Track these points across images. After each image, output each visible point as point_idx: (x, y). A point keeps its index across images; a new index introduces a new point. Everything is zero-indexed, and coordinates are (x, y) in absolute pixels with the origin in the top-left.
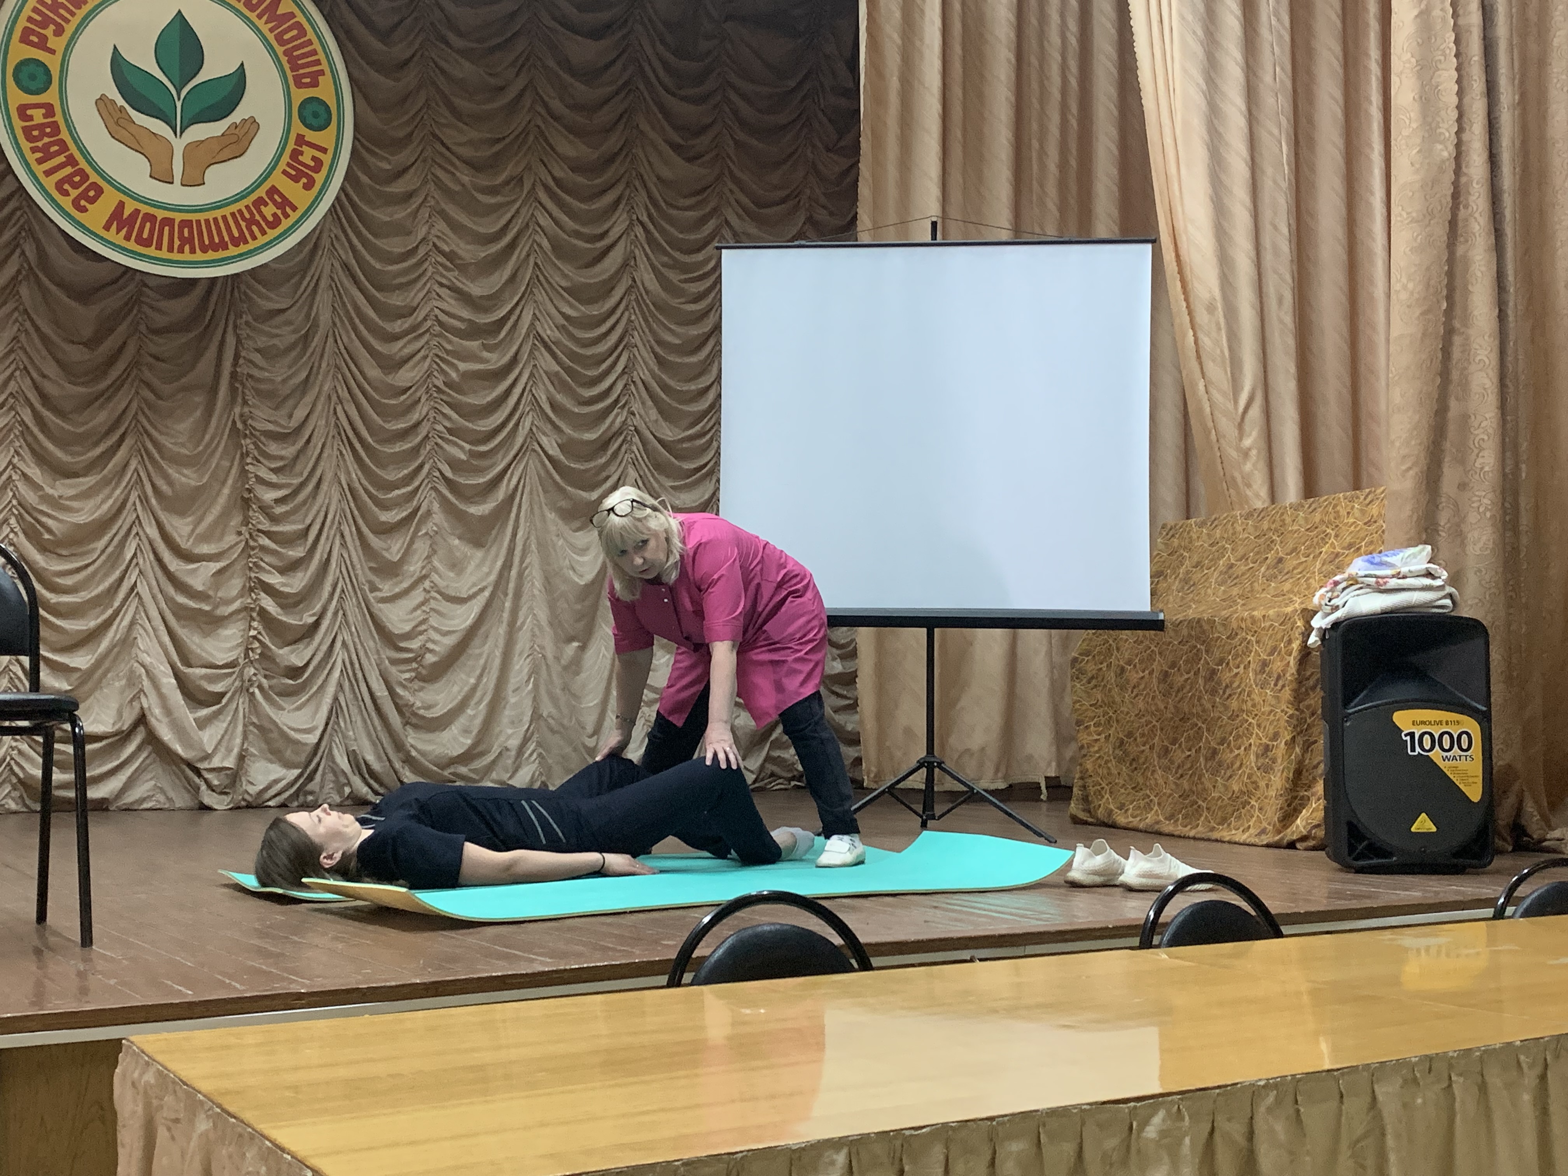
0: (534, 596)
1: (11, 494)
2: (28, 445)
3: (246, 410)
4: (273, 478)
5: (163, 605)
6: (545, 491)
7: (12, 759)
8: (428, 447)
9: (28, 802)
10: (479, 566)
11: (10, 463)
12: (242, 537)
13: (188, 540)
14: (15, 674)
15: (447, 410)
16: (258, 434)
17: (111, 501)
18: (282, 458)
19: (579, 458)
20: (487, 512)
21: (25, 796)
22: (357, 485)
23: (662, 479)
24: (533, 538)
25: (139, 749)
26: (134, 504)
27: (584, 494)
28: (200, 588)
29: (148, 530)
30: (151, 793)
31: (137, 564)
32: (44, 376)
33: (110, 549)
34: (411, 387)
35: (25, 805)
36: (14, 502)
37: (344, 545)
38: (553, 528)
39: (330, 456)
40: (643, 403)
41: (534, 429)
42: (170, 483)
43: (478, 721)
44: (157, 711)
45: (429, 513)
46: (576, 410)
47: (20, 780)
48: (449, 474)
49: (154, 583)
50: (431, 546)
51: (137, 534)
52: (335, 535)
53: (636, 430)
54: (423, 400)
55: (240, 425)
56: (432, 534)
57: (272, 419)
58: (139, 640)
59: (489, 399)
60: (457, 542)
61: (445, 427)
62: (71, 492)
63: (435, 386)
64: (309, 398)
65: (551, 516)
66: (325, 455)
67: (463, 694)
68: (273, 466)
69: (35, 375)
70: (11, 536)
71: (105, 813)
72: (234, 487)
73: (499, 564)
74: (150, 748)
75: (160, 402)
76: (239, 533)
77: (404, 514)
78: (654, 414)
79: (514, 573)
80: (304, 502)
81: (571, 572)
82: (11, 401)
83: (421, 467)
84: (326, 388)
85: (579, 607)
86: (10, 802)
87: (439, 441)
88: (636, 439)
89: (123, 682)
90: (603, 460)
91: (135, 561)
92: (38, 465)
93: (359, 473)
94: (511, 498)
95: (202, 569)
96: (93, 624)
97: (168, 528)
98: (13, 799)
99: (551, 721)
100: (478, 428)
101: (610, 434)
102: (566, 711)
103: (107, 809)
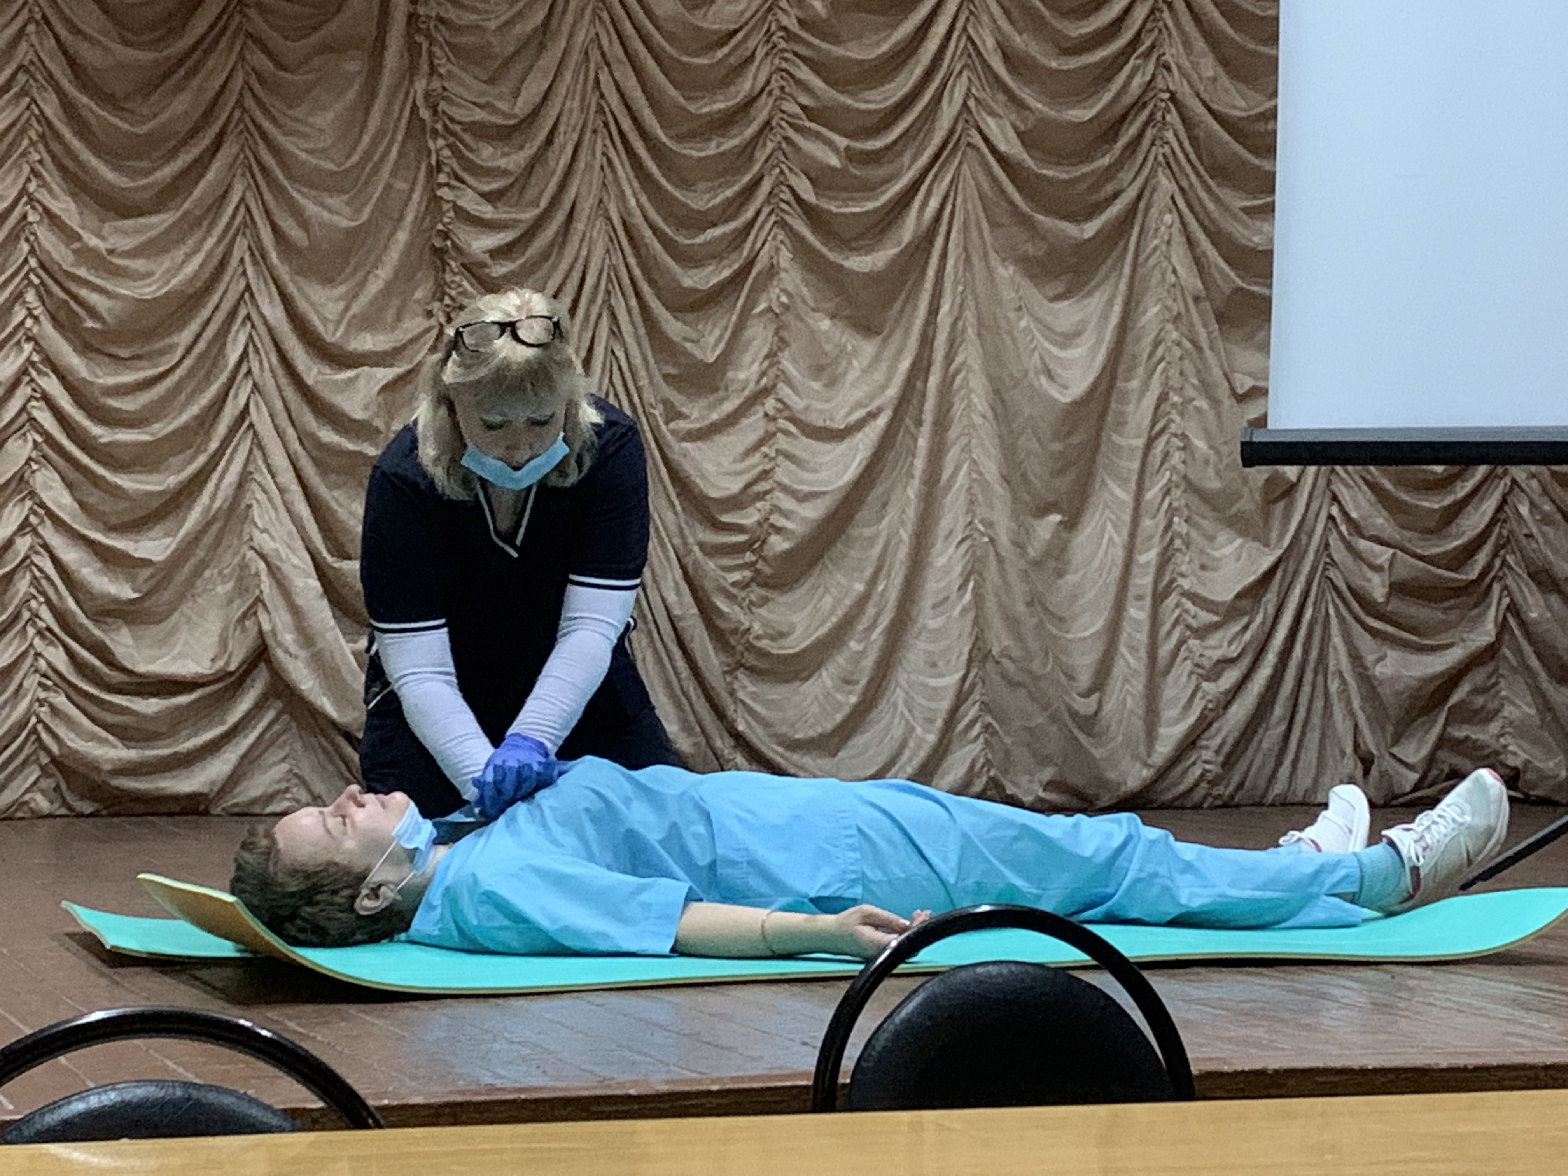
0: (973, 426)
1: (26, 247)
2: (54, 157)
3: (436, 84)
4: (487, 211)
5: (296, 446)
6: (994, 224)
7: (40, 721)
8: (770, 146)
9: (70, 798)
10: (866, 371)
11: (23, 191)
12: (433, 322)
13: (336, 330)
14: (41, 570)
15: (804, 73)
16: (457, 128)
17: (198, 259)
18: (505, 173)
19: (1061, 158)
20: (880, 265)
21: (64, 786)
22: (639, 220)
23: (1226, 194)
24: (969, 315)
25: (259, 707)
26: (242, 260)
27: (1071, 229)
28: (358, 414)
29: (267, 310)
30: (283, 786)
31: (249, 372)
32: (76, 31)
33: (202, 345)
34: (736, 32)
35: (64, 803)
36: (33, 262)
37: (616, 332)
38: (1008, 295)
39: (589, 166)
40: (1187, 43)
41: (972, 103)
42: (304, 223)
43: (869, 662)
44: (288, 638)
45: (772, 271)
46: (1054, 64)
47: (54, 760)
48: (808, 194)
49: (279, 405)
50: (776, 332)
51: (248, 317)
52: (600, 316)
53: (1173, 98)
54: (760, 54)
55: (425, 114)
56: (777, 311)
57: (482, 100)
58: (256, 512)
59: (885, 47)
60: (826, 324)
61: (803, 108)
62: (127, 243)
63: (784, 29)
64: (549, 60)
65: (1006, 272)
66: (581, 165)
67: (840, 613)
68: (486, 188)
69: (63, 33)
70: (29, 322)
71: (202, 820)
72: (417, 231)
73: (905, 364)
74: (279, 704)
75: (282, 73)
76: (430, 314)
77: (726, 273)
78: (1209, 66)
79: (934, 381)
80: (545, 256)
81: (1044, 380)
82: (22, 78)
83: (756, 182)
84: (580, 37)
85: (1057, 446)
86: (39, 797)
87: (791, 133)
88: (1173, 117)
89: (230, 585)
90: (1106, 161)
91: (244, 369)
92: (73, 195)
93: (644, 199)
94: (927, 238)
95: (362, 382)
96: (172, 481)
97: (303, 305)
98: (43, 792)
99: (1005, 662)
100: (863, 106)
101: (1119, 109)
102: (1034, 646)
103: (206, 813)
